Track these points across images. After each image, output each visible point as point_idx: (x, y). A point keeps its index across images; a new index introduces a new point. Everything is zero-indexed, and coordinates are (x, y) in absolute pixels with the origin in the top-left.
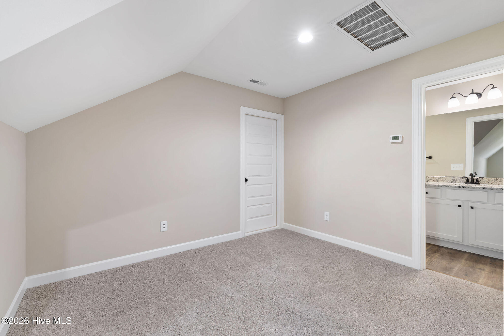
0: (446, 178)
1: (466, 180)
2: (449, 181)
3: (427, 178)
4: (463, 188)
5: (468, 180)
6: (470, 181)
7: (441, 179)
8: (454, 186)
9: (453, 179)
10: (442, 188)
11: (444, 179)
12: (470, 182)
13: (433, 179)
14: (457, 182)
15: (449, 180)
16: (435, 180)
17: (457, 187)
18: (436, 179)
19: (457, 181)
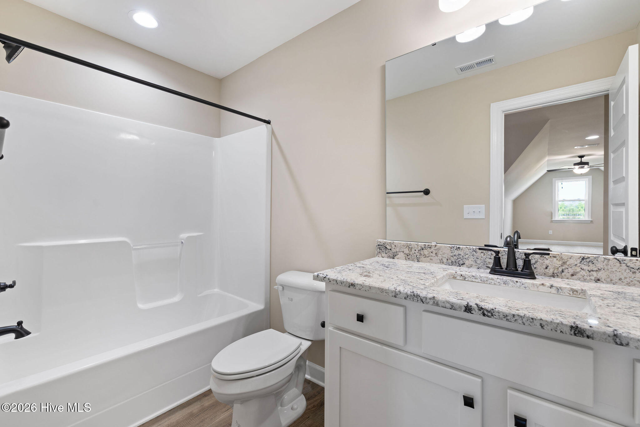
0: (439, 249)
1: (493, 257)
2: (445, 260)
3: (393, 246)
4: (484, 315)
5: (497, 261)
6: (504, 261)
7: (426, 252)
8: (448, 302)
9: (456, 252)
10: (407, 303)
11: (434, 253)
12: (505, 267)
13: (407, 251)
14: (467, 262)
15: (445, 256)
16: (411, 253)
17: (460, 307)
18: (413, 251)
19: (467, 259)
